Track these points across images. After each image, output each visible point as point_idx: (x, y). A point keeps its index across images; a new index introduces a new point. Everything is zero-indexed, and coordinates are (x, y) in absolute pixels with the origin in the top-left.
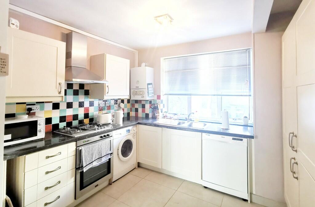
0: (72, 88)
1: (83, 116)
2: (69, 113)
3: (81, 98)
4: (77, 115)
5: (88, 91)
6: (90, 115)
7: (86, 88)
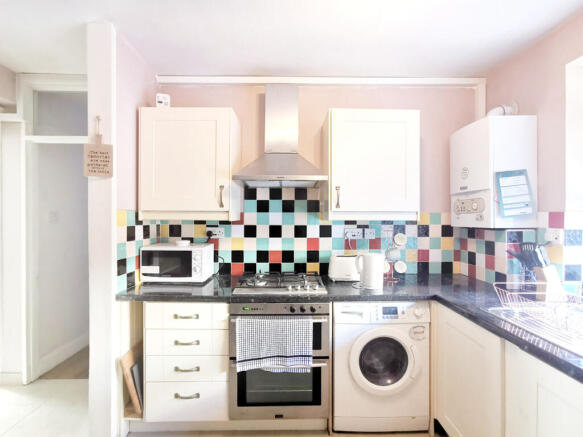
0: (280, 198)
1: (305, 256)
2: (275, 246)
3: (300, 217)
4: (292, 253)
5: (317, 202)
6: (321, 255)
7: (311, 196)
